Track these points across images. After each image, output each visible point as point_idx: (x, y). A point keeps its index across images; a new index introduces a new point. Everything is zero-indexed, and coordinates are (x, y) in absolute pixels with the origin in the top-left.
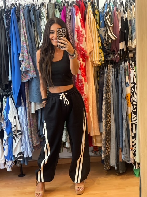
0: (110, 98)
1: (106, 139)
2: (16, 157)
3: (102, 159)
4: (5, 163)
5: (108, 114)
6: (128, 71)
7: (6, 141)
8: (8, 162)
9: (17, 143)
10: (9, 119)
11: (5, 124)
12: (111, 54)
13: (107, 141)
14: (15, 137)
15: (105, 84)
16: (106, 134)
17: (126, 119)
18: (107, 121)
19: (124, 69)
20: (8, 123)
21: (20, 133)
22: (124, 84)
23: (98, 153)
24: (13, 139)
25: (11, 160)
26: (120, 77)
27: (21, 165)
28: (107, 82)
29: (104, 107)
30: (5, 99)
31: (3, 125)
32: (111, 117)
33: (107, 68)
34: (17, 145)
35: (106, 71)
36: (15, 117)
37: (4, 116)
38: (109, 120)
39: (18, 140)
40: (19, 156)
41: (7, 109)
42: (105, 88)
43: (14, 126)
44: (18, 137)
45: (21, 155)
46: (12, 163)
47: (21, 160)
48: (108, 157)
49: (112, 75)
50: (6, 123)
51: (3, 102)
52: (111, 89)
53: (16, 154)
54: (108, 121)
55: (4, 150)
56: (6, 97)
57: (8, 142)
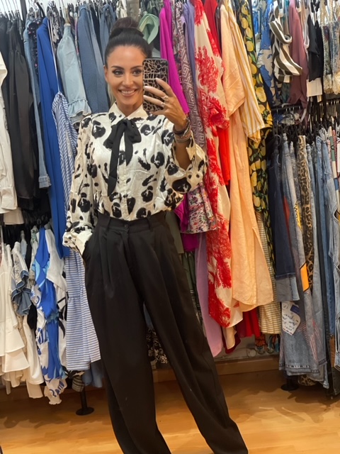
4: (43, 385)
7: (41, 332)
8: (50, 381)
10: (49, 277)
24: (60, 328)
27: (83, 387)
30: (35, 232)
31: (33, 295)
36: (64, 275)
37: (35, 272)
41: (41, 256)
46: (60, 382)
51: (32, 240)
55: (40, 354)
56: (38, 228)
57: (47, 336)
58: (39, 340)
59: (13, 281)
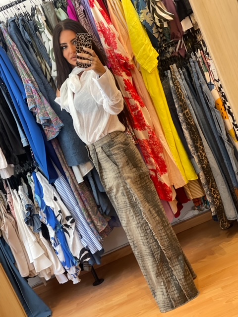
0: (190, 116)
1: (208, 182)
2: (78, 257)
3: (213, 214)
4: (66, 273)
5: (197, 143)
6: (204, 64)
7: (54, 240)
8: (69, 269)
9: (72, 237)
10: (47, 204)
11: (45, 215)
12: (169, 47)
13: (210, 184)
14: (67, 229)
15: (175, 98)
16: (205, 174)
17: (229, 140)
18: (199, 154)
19: (197, 64)
20: (48, 211)
21: (71, 220)
22: (205, 87)
23: (203, 207)
24: (65, 233)
25: (73, 264)
26: (195, 78)
27: (91, 267)
28: (178, 93)
29: (187, 134)
30: (30, 176)
31: (41, 217)
32: (203, 146)
33: (169, 71)
34: (74, 239)
35: (170, 76)
36: (55, 199)
37: (37, 202)
38: (201, 151)
39: (71, 231)
40: (83, 255)
41: (38, 190)
42: (178, 104)
43: (58, 213)
44: (71, 227)
45: (86, 252)
46: (76, 268)
47: (88, 259)
48: (220, 209)
49: (182, 80)
50: (44, 212)
51: (29, 182)
52: (188, 102)
53: (77, 253)
54: (201, 153)
55: (58, 254)
56: (31, 173)
57: (59, 241)
58: (55, 245)
59: (24, 212)
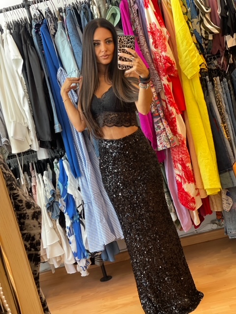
8: (79, 261)
11: (64, 204)
12: (214, 58)
23: (223, 223)
24: (81, 225)
25: (84, 257)
27: (102, 263)
30: (56, 163)
31: (61, 205)
36: (79, 189)
43: (81, 203)
46: (87, 261)
50: (64, 201)
51: (55, 169)
52: (227, 116)
55: (70, 243)
56: (58, 160)
57: (74, 231)
58: (69, 235)
59: (46, 198)
